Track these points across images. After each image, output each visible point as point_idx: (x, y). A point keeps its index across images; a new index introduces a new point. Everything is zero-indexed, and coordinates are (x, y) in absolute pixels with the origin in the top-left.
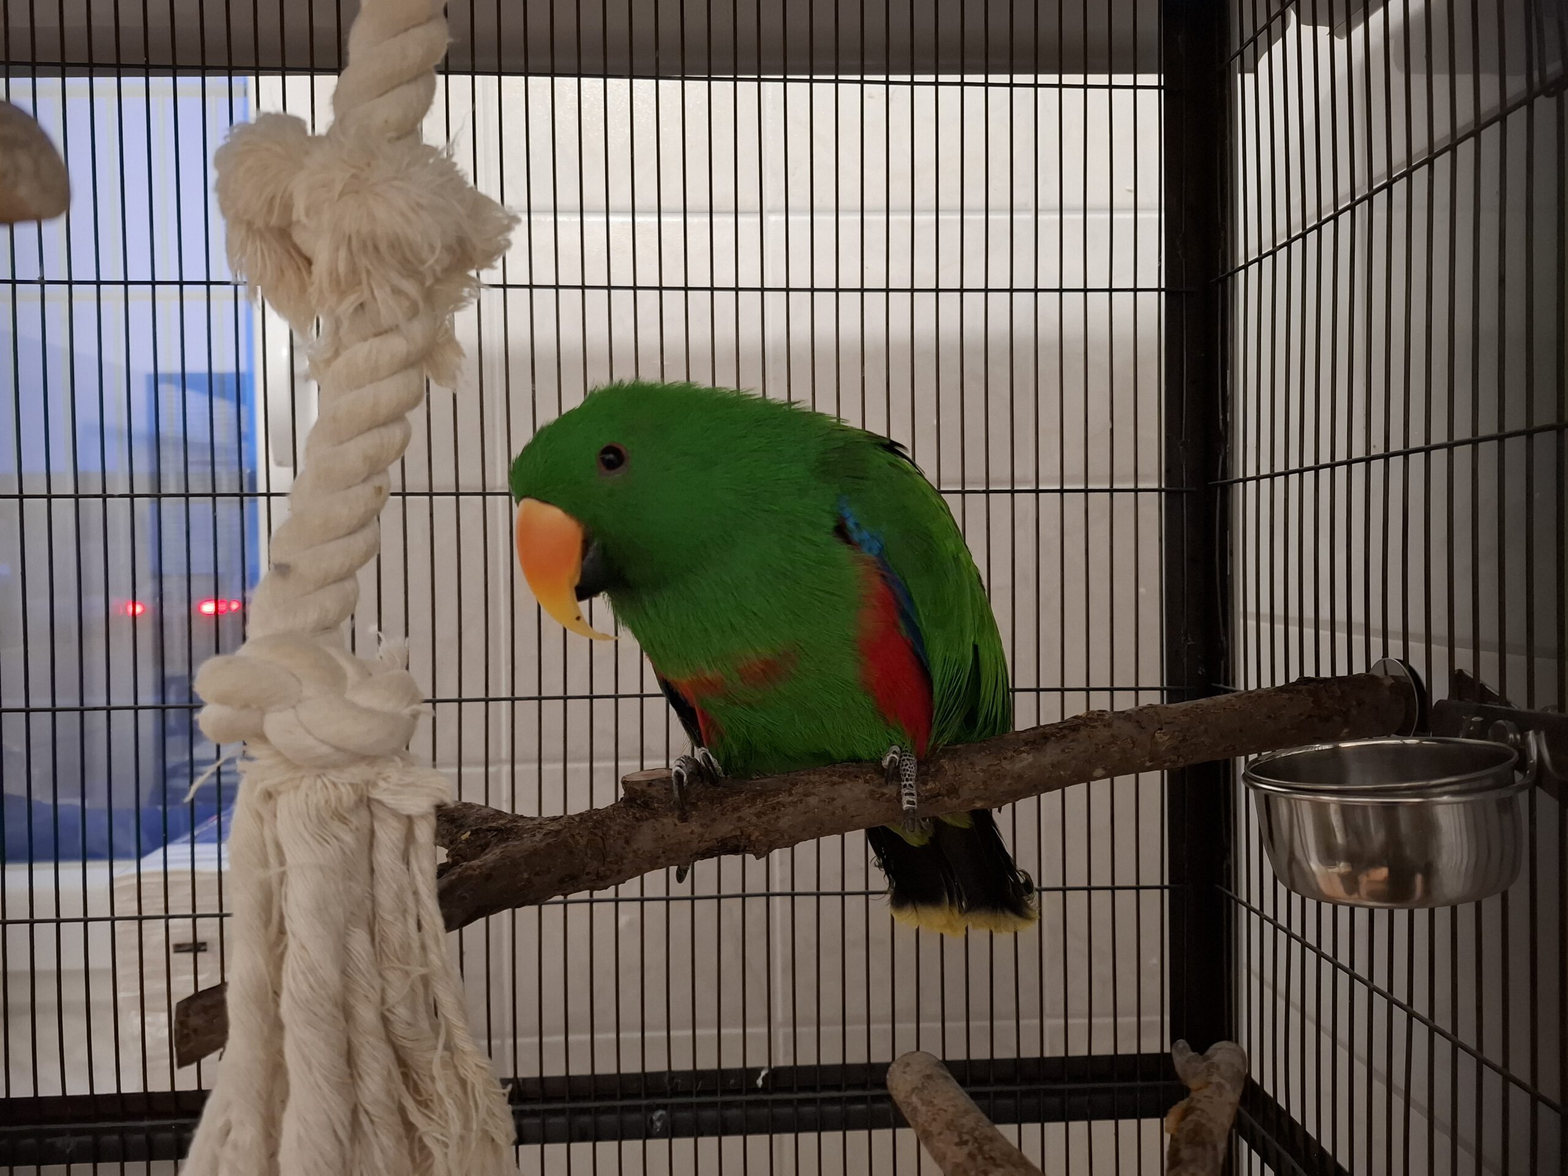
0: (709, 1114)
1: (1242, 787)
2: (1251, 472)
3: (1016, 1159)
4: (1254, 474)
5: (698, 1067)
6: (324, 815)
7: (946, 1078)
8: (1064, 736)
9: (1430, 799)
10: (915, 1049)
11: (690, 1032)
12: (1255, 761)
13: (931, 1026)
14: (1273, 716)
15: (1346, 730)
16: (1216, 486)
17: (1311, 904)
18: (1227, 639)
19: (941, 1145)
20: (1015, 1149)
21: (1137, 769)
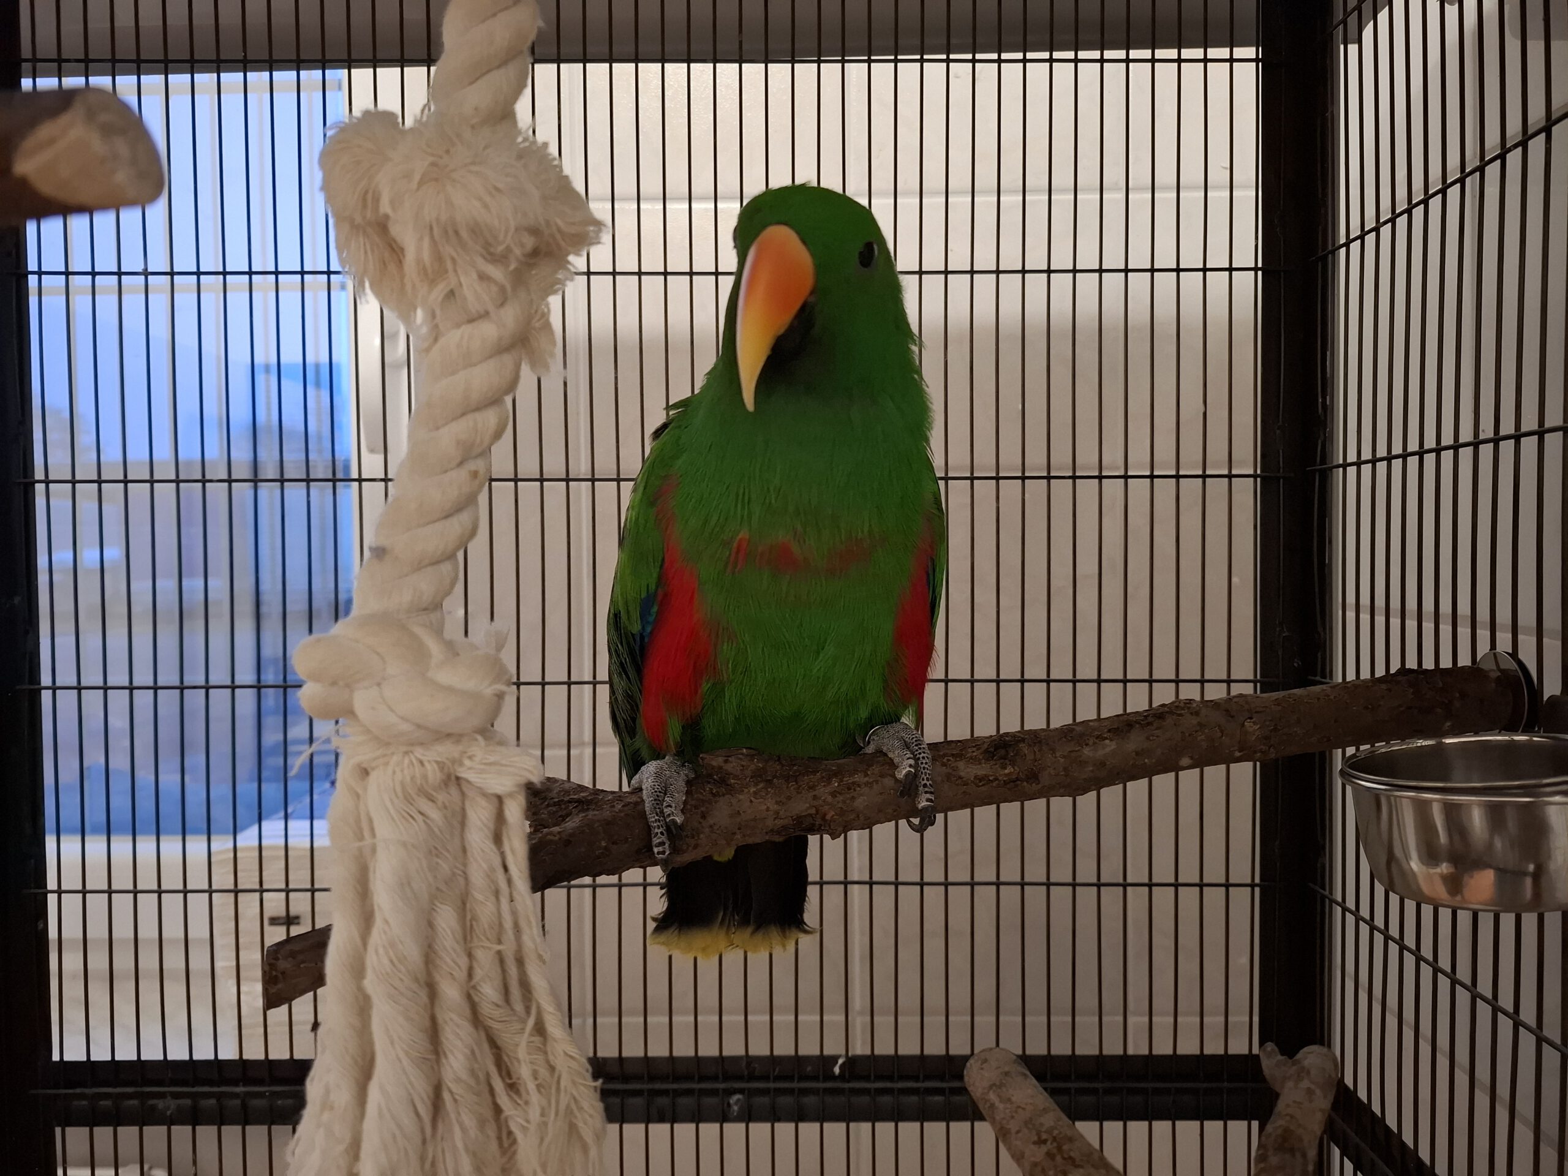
0: (785, 1101)
1: (1338, 782)
2: (1352, 457)
3: (1096, 1160)
4: (1355, 460)
5: (776, 1053)
6: (410, 791)
7: (1025, 1075)
8: (1149, 724)
9: (1541, 799)
10: (994, 1045)
11: (768, 1018)
12: (1354, 756)
13: (1011, 1020)
14: (1370, 707)
15: (1448, 724)
16: (1314, 471)
17: (1410, 906)
18: (1324, 629)
19: (1018, 1143)
20: (1096, 1150)
21: (1228, 760)
